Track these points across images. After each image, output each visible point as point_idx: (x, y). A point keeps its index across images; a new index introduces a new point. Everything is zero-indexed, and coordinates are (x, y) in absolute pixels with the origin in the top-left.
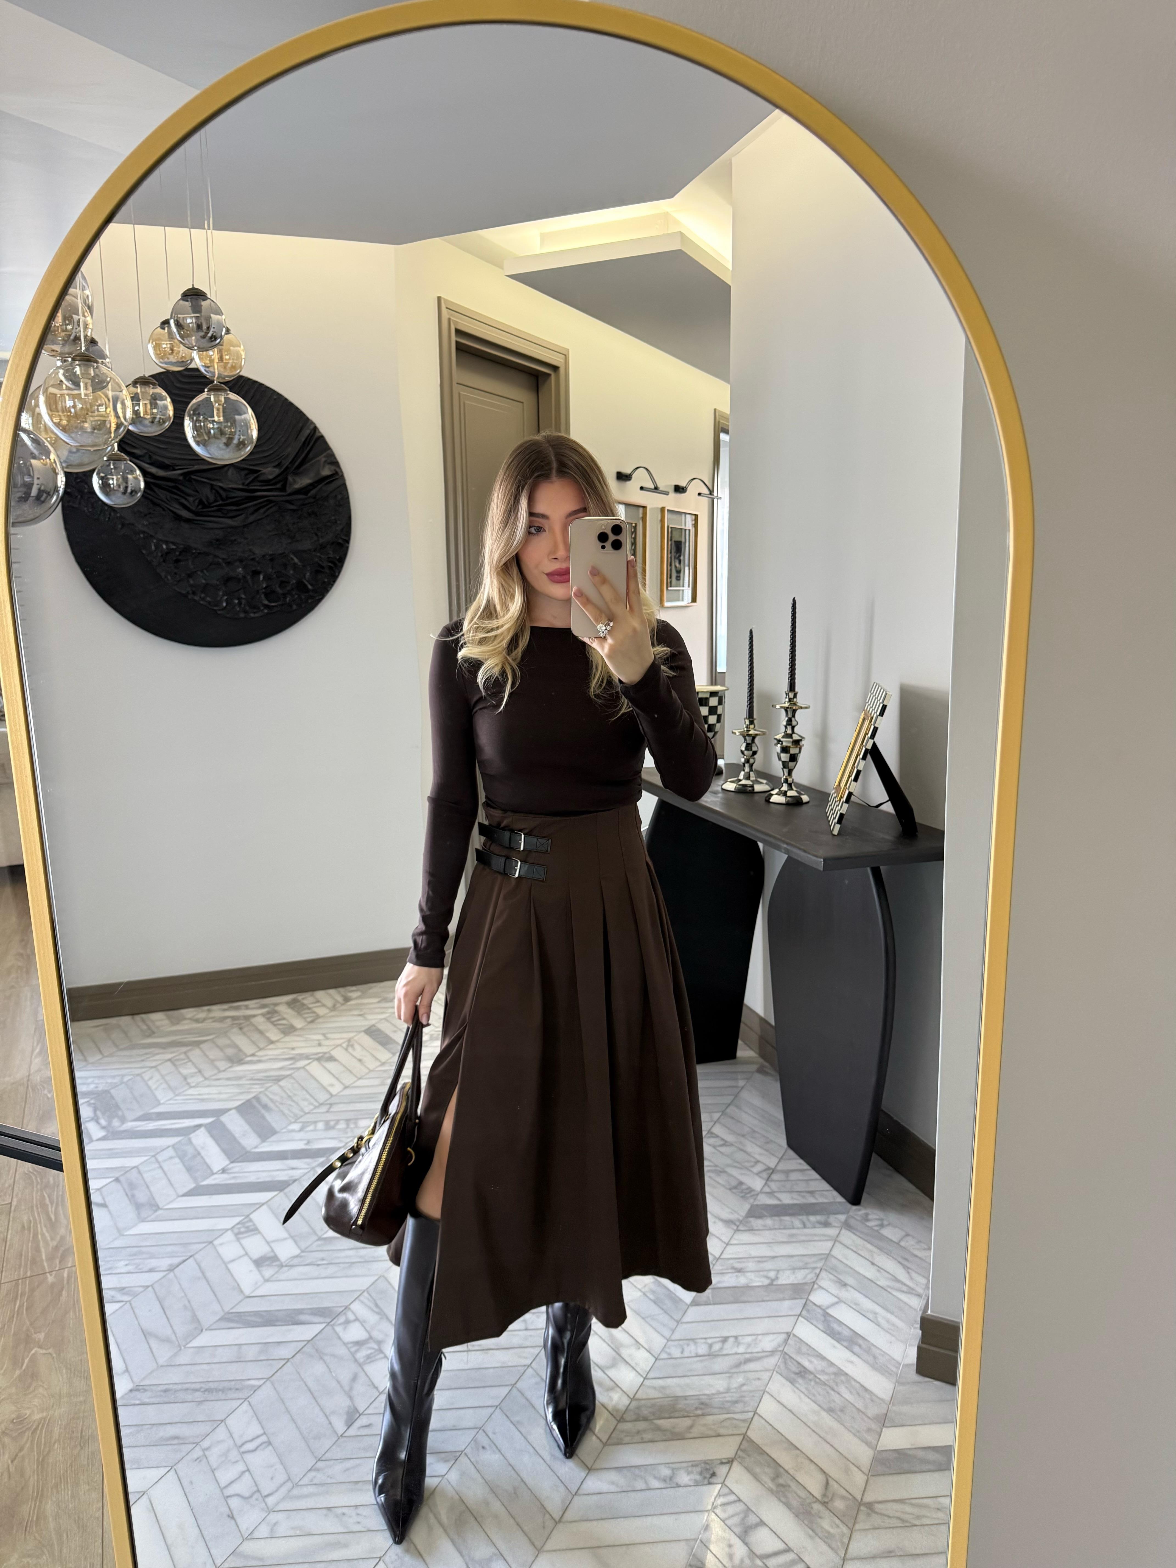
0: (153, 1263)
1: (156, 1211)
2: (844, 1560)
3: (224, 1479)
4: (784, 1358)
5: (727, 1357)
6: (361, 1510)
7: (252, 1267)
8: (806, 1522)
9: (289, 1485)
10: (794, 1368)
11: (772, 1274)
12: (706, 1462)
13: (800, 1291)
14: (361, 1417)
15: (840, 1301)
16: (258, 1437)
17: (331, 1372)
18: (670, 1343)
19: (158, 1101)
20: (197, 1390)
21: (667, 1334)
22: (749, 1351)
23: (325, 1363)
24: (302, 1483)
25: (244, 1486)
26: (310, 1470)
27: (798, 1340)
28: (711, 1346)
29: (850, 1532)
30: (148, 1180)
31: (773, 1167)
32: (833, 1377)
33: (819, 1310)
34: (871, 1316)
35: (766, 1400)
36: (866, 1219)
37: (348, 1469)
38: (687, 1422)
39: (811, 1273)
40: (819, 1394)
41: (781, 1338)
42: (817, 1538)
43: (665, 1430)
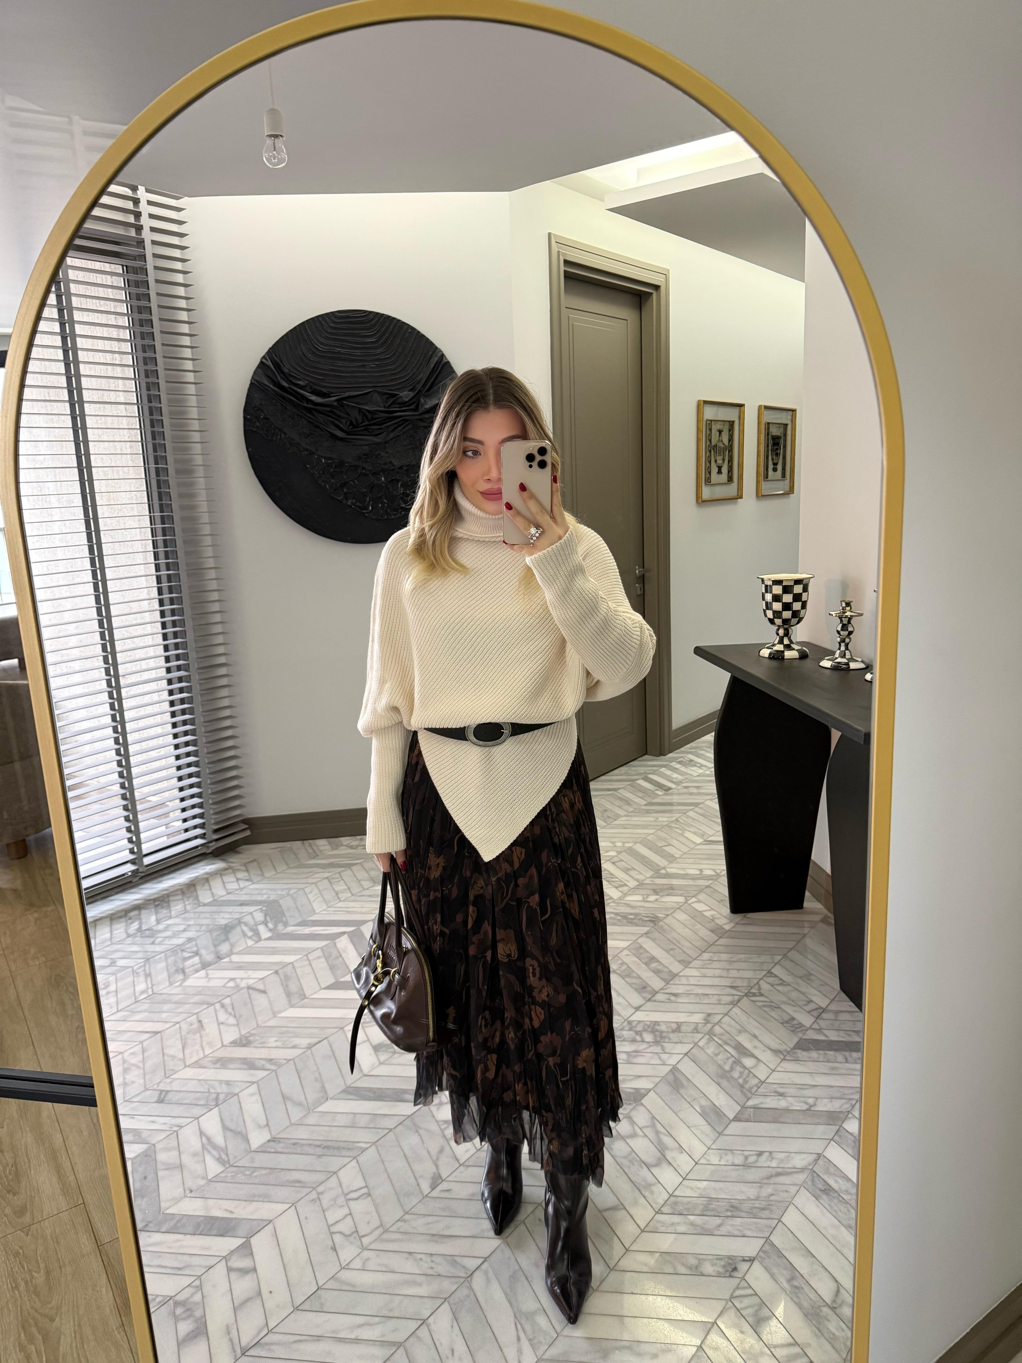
0: (297, 1041)
1: (303, 999)
3: (331, 1219)
4: (812, 1176)
5: (760, 1169)
6: (434, 1258)
7: (372, 1051)
8: (813, 1322)
9: (381, 1230)
10: (820, 1186)
11: (811, 1101)
12: (730, 1257)
13: (835, 1118)
14: (444, 1183)
16: (361, 1189)
17: (423, 1143)
18: (710, 1151)
19: (314, 911)
20: (319, 1146)
21: (709, 1143)
22: (781, 1166)
23: (420, 1135)
24: (391, 1229)
25: (346, 1226)
26: (398, 1220)
27: (827, 1161)
28: (746, 1158)
30: (299, 974)
31: (824, 1007)
33: (849, 1136)
35: (791, 1211)
37: (428, 1224)
38: (718, 1221)
39: (846, 1103)
40: (841, 1211)
41: (812, 1158)
42: (823, 1338)
43: (696, 1226)
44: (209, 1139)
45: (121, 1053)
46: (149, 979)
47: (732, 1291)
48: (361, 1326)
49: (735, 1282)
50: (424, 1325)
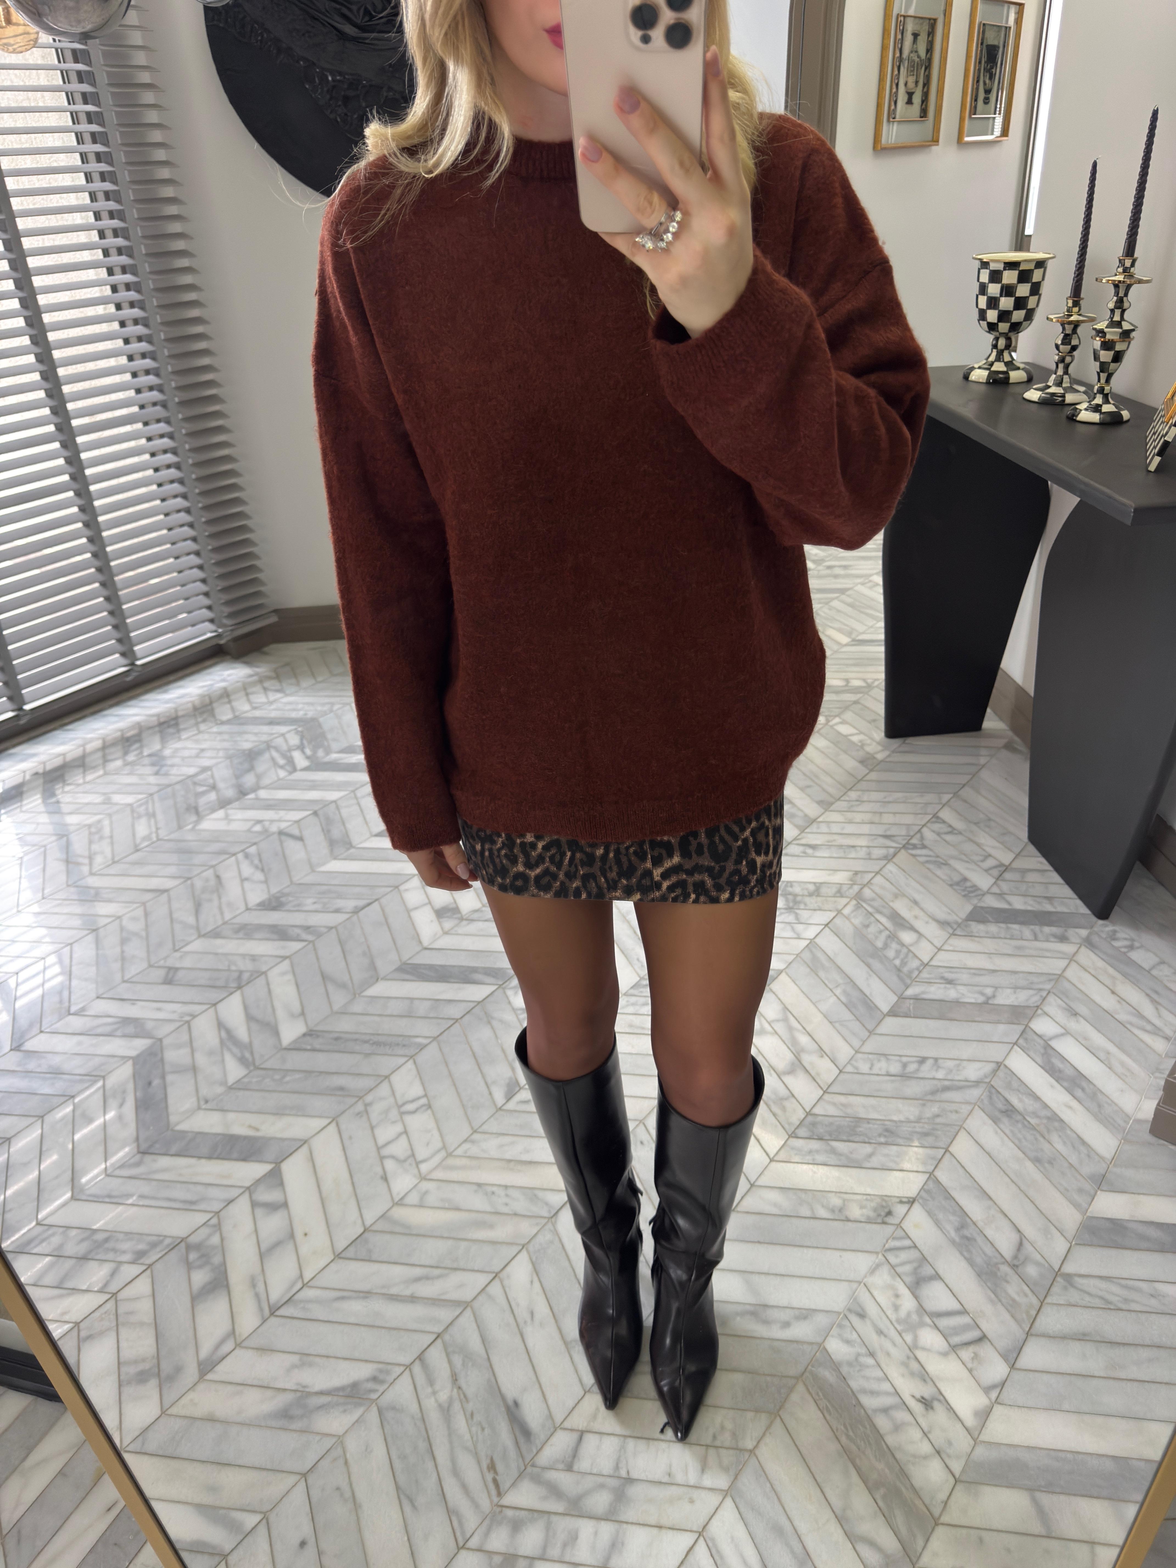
0: (340, 903)
1: (349, 849)
2: (1028, 1334)
3: (382, 1138)
4: (990, 1092)
5: (922, 1081)
6: (511, 1192)
7: (433, 917)
8: (989, 1284)
9: (443, 1154)
10: (1000, 1105)
11: (989, 991)
12: (883, 1198)
13: (1020, 1015)
15: (1067, 1033)
16: (419, 1098)
17: (496, 1041)
18: (858, 1055)
20: (366, 1042)
21: (857, 1044)
22: (949, 1077)
23: (491, 1030)
24: (455, 1153)
25: (400, 1148)
26: (465, 1141)
27: (1009, 1072)
28: (905, 1066)
29: (1040, 1304)
30: (344, 815)
31: (1007, 864)
32: (1045, 1121)
33: (1039, 1040)
34: (1102, 1056)
35: (962, 1137)
36: (1113, 937)
37: (502, 1146)
38: (868, 1149)
39: (1036, 994)
40: (1025, 1139)
41: (989, 1067)
42: (999, 1304)
43: (841, 1155)
44: (228, 1032)
45: (119, 917)
46: (152, 821)
47: (885, 1241)
48: (418, 1279)
49: (889, 1230)
50: (497, 1280)
